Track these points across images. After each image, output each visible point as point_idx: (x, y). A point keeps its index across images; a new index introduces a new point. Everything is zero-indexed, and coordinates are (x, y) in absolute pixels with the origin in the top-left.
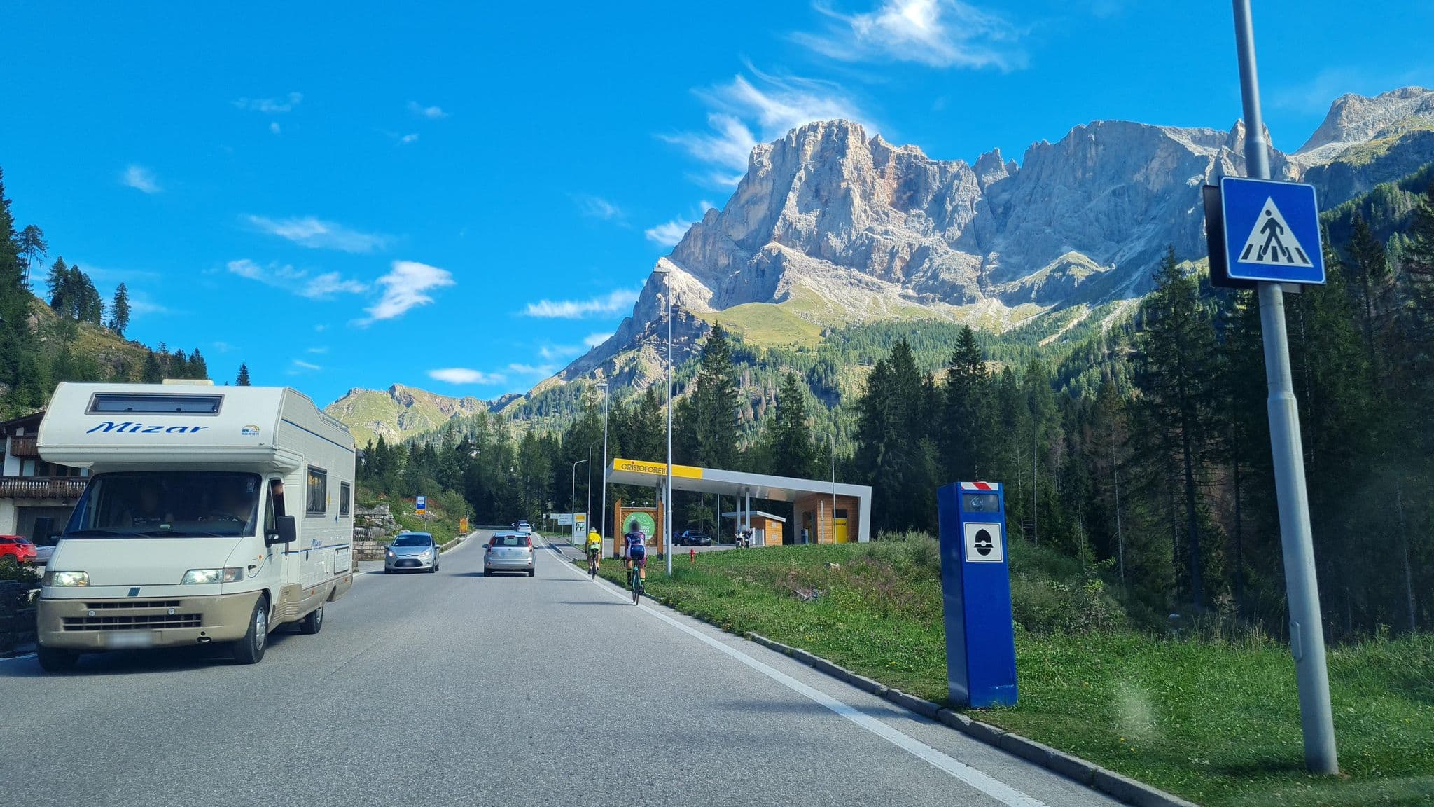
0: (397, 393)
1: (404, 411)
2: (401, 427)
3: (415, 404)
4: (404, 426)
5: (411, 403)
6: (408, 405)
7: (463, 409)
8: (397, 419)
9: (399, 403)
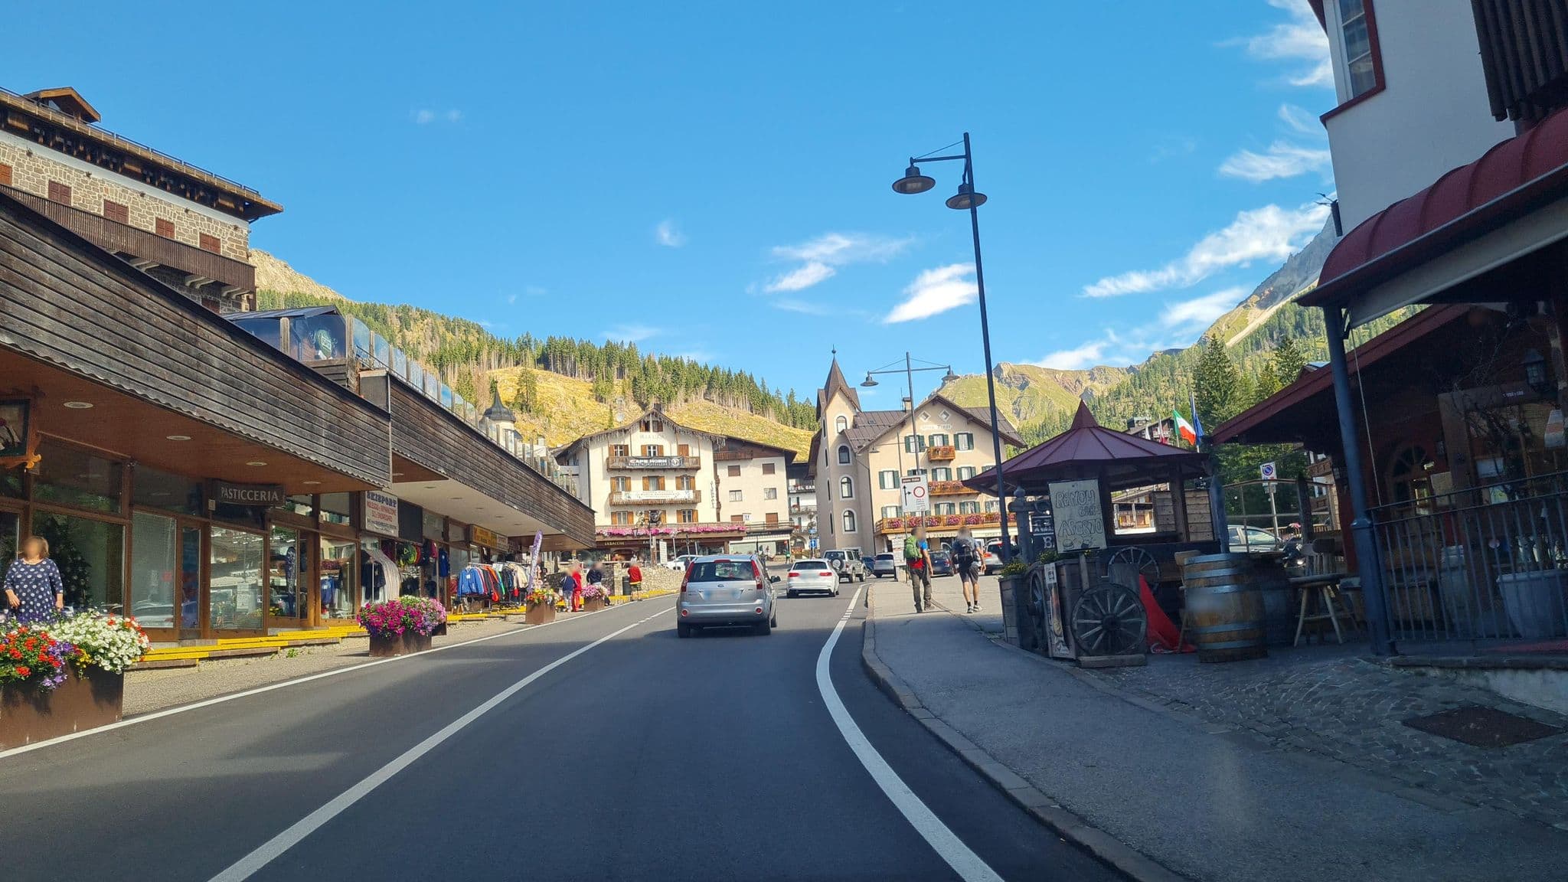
0: (1005, 374)
1: (1018, 395)
2: (1018, 416)
3: (1032, 384)
4: (1022, 415)
5: (1027, 384)
6: (1022, 387)
7: (1095, 383)
8: (1011, 407)
9: (1010, 386)
